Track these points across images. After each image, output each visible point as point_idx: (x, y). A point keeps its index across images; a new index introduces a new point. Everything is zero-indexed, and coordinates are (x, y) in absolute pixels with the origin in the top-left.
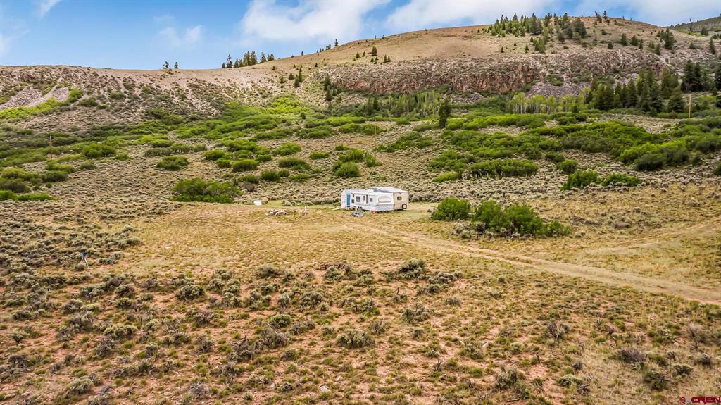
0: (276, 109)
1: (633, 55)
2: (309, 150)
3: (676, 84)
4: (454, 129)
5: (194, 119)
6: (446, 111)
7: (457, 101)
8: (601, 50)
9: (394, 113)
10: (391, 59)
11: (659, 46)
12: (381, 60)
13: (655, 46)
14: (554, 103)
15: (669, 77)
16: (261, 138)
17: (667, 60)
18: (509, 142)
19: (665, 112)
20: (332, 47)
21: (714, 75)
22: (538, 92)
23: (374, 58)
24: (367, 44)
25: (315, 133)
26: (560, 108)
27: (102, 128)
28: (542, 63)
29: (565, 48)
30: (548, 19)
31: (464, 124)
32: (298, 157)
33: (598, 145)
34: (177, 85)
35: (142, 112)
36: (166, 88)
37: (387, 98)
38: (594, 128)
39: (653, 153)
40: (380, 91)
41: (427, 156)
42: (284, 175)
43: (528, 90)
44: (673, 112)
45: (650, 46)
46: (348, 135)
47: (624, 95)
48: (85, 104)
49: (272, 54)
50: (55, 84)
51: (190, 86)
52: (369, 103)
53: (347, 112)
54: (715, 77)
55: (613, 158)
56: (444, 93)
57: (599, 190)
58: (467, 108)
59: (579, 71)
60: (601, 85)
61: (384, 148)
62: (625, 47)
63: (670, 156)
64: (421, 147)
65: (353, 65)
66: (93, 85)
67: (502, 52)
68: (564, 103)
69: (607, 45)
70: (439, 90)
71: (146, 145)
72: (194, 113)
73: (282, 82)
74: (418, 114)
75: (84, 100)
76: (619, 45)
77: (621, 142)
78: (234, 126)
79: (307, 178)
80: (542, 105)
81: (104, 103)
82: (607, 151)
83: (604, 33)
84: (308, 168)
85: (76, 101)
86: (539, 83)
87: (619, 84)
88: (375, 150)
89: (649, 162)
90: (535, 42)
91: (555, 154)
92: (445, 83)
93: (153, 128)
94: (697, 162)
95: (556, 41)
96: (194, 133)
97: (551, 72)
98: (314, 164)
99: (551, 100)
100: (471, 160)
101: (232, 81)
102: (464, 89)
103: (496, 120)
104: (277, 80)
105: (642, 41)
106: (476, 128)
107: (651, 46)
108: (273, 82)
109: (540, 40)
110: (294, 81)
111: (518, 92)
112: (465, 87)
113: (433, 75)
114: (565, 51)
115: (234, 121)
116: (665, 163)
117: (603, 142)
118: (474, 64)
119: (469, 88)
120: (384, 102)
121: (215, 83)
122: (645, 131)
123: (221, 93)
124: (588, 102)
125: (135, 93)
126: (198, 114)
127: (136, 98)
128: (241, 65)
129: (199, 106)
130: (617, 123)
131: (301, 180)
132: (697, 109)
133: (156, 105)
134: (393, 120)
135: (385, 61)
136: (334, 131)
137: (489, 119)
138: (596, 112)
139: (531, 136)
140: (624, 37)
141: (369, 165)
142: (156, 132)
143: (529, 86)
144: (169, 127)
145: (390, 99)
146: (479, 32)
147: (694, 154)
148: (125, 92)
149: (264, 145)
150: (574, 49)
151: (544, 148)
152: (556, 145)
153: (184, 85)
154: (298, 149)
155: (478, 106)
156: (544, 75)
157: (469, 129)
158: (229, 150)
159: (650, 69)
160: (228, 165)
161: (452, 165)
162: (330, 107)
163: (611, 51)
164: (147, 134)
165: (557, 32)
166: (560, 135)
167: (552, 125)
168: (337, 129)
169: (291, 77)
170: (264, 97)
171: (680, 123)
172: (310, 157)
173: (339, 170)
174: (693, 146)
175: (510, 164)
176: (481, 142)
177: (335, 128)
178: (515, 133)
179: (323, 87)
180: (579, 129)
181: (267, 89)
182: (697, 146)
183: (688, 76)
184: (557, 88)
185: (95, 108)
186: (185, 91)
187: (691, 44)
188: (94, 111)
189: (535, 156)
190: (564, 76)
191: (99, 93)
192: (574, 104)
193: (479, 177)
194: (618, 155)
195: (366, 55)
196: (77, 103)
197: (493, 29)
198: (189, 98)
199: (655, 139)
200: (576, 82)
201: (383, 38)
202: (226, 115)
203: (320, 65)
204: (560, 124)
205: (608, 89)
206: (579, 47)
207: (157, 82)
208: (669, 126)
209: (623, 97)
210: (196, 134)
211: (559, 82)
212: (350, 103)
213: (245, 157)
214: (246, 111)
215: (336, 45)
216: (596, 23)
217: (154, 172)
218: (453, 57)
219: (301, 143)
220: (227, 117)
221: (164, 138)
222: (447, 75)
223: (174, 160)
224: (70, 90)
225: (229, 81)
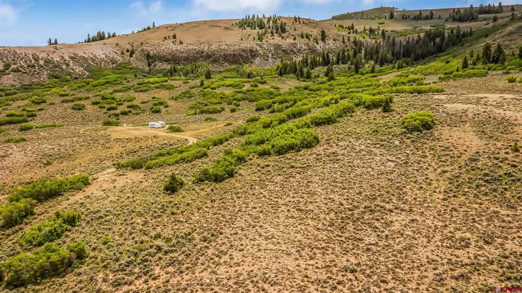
0: (120, 71)
1: (305, 44)
2: (140, 98)
5: (76, 78)
6: (208, 75)
7: (216, 68)
8: (290, 41)
9: (183, 74)
10: (183, 42)
11: (318, 39)
12: (178, 42)
14: (261, 70)
16: (116, 91)
17: (320, 47)
20: (151, 27)
22: (256, 63)
23: (174, 40)
24: (171, 28)
25: (143, 88)
27: (28, 85)
28: (260, 47)
29: (273, 39)
30: (269, 19)
32: (135, 103)
33: (253, 99)
34: (63, 57)
35: (47, 75)
36: (57, 59)
37: (180, 65)
39: (262, 104)
40: (177, 61)
41: (190, 102)
42: (130, 112)
43: (252, 62)
44: (305, 78)
45: (314, 39)
46: (158, 90)
48: (14, 71)
49: (114, 33)
51: (70, 58)
52: (171, 68)
53: (159, 73)
56: (210, 63)
58: (220, 72)
59: (277, 52)
61: (173, 98)
62: (302, 39)
64: (189, 98)
65: (163, 44)
66: (16, 59)
67: (242, 40)
69: (294, 37)
70: (208, 61)
71: (56, 95)
72: (75, 75)
73: (122, 54)
75: (13, 68)
76: (299, 38)
78: (99, 83)
79: (140, 113)
81: (25, 70)
83: (295, 30)
84: (140, 108)
86: (257, 59)
88: (169, 99)
90: (260, 34)
92: (210, 57)
93: (55, 84)
95: (270, 34)
96: (79, 87)
97: (264, 53)
98: (142, 106)
101: (94, 53)
102: (220, 61)
104: (119, 52)
105: (311, 35)
106: (214, 88)
108: (117, 54)
109: (262, 33)
110: (129, 53)
111: (247, 63)
113: (205, 53)
114: (273, 40)
115: (98, 79)
118: (226, 47)
119: (223, 60)
120: (179, 67)
121: (84, 55)
123: (88, 61)
125: (40, 63)
126: (78, 75)
127: (42, 66)
128: (96, 40)
129: (77, 70)
131: (137, 114)
133: (54, 71)
134: (182, 80)
135: (180, 43)
136: (152, 87)
137: (224, 82)
140: (303, 32)
141: (166, 107)
142: (58, 87)
143: (252, 60)
144: (64, 83)
145: (182, 66)
146: (233, 24)
148: (35, 63)
149: (118, 96)
150: (277, 39)
153: (67, 58)
154: (135, 98)
156: (260, 54)
157: (212, 89)
158: (102, 99)
159: (312, 51)
160: (104, 107)
162: (150, 70)
163: (294, 41)
164: (53, 88)
167: (248, 86)
169: (128, 51)
170: (113, 64)
172: (140, 103)
173: (153, 110)
175: (213, 109)
179: (146, 58)
180: (253, 90)
181: (114, 58)
184: (266, 61)
185: (21, 73)
186: (68, 61)
187: (334, 38)
188: (21, 75)
190: (270, 55)
191: (20, 64)
195: (170, 37)
196: (10, 70)
197: (241, 23)
198: (71, 65)
200: (275, 59)
201: (181, 24)
202: (93, 75)
203: (144, 43)
206: (280, 38)
207: (51, 56)
208: (291, 88)
211: (267, 58)
212: (161, 68)
213: (111, 103)
214: (104, 73)
215: (154, 26)
216: (293, 23)
217: (72, 111)
218: (216, 42)
219: (136, 95)
220: (94, 76)
221: (64, 91)
222: (212, 53)
223: (79, 105)
224: (3, 62)
225: (92, 53)
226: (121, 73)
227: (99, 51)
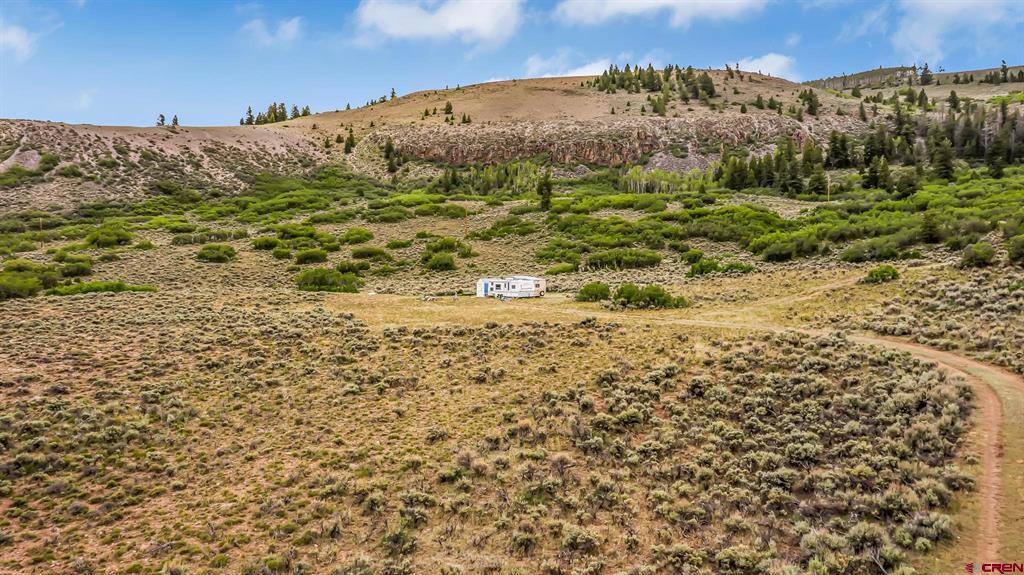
0: (323, 182)
1: (771, 121)
2: (383, 237)
3: (819, 160)
4: (559, 212)
5: (215, 195)
6: (545, 188)
7: (558, 175)
8: (732, 114)
9: (478, 189)
10: (472, 118)
11: (801, 110)
12: (459, 120)
13: (797, 111)
14: (678, 179)
15: (811, 150)
16: (316, 221)
17: (810, 129)
18: (628, 228)
19: (805, 193)
20: (389, 98)
21: (863, 147)
22: (658, 165)
23: (450, 116)
24: (436, 97)
25: (386, 215)
26: (685, 186)
27: (93, 207)
28: (662, 128)
29: (690, 110)
30: (668, 71)
31: (572, 206)
32: (370, 245)
33: (726, 233)
34: (187, 148)
35: (145, 185)
36: (172, 152)
37: (468, 170)
38: (723, 213)
39: (782, 242)
40: (460, 161)
41: (532, 245)
42: (364, 267)
43: (645, 163)
44: (814, 194)
45: (790, 111)
46: (427, 218)
47: (760, 172)
48: (65, 174)
49: (307, 108)
50: (18, 146)
51: (205, 151)
52: (445, 177)
53: (417, 187)
54: (865, 150)
55: (743, 248)
56: (542, 165)
57: (718, 276)
58: (571, 184)
59: (706, 140)
60: (732, 158)
61: (477, 235)
62: (762, 111)
63: (800, 245)
64: (523, 234)
65: (422, 125)
66: (73, 148)
67: (613, 113)
68: (690, 180)
69: (740, 107)
70: (535, 160)
71: (161, 229)
72: (214, 187)
73: (327, 146)
74: (510, 192)
75: (63, 169)
76: (754, 108)
77: (751, 229)
78: (273, 205)
79: (392, 271)
80: (663, 182)
81: (91, 172)
82: (737, 240)
83: (736, 93)
84: (390, 259)
85: (52, 169)
86: (659, 154)
87: (753, 157)
88: (467, 237)
89: (778, 252)
90: (653, 101)
91: (679, 243)
92: (542, 151)
93: (163, 207)
94: (826, 252)
95: (679, 101)
96: (221, 214)
97: (673, 140)
98: (395, 254)
99: (674, 177)
100: (585, 250)
101: (261, 143)
102: (567, 161)
103: (610, 202)
104: (320, 144)
105: (781, 104)
106: (586, 212)
107: (792, 111)
108: (315, 145)
109: (659, 99)
110: (343, 145)
111: (634, 165)
112: (568, 157)
113: (527, 141)
114: (690, 114)
115: (270, 198)
116: (794, 254)
117: (732, 230)
118: (579, 128)
119: (573, 158)
120: (465, 175)
121: (238, 146)
122: (778, 217)
123: (247, 160)
124: (717, 180)
125: (131, 159)
126: (221, 188)
127: (134, 166)
128: (266, 122)
129: (220, 178)
130: (749, 207)
131: (385, 273)
132: (841, 190)
133: (163, 176)
134: (481, 200)
135: (464, 121)
136: (410, 213)
137: (601, 199)
138: (727, 192)
139: (653, 222)
140: (759, 98)
141: (465, 255)
142: (168, 212)
143: (646, 157)
144: (185, 206)
145: (473, 172)
146: (582, 85)
147: (824, 244)
148: (118, 158)
149: (325, 230)
150: (700, 112)
151: (667, 236)
152: (680, 233)
153: (196, 150)
154: (370, 236)
155: (585, 182)
156: (665, 144)
157: (579, 212)
158: (282, 237)
159: (789, 139)
160: (288, 256)
161: (563, 255)
162: (395, 181)
163: (744, 115)
164: (156, 215)
165: (680, 89)
166: (685, 221)
167: (675, 208)
168: (412, 210)
169: (339, 140)
170: (305, 166)
171: (818, 208)
172: (388, 246)
173: (430, 262)
174: (824, 234)
175: (631, 254)
176: (594, 228)
177: (409, 210)
178: (633, 218)
179: (383, 154)
180: (706, 214)
181: (307, 155)
182: (828, 235)
183: (833, 150)
184: (681, 160)
185: (79, 180)
186: (198, 158)
187: (839, 110)
188: (79, 184)
189: (658, 246)
190: (689, 146)
191: (83, 159)
192: (700, 181)
193: (597, 268)
194: (748, 245)
195: (437, 112)
196: (54, 172)
197: (601, 82)
198: (205, 166)
199: (788, 226)
200: (703, 154)
201: (458, 89)
202: (257, 189)
203: (377, 124)
204: (685, 208)
205: (740, 163)
206: (706, 109)
207: (159, 144)
208: (806, 211)
209: (758, 173)
210: (223, 216)
211: (683, 153)
212: (420, 176)
213: (306, 245)
214: (284, 186)
215: (393, 96)
216: (727, 79)
217: (197, 264)
218: (551, 118)
219: (371, 228)
220: (260, 192)
221: (182, 221)
222: (545, 141)
223: (218, 249)
224: (40, 154)
225: (256, 143)
226: (324, 187)
227: (274, 140)
